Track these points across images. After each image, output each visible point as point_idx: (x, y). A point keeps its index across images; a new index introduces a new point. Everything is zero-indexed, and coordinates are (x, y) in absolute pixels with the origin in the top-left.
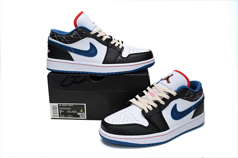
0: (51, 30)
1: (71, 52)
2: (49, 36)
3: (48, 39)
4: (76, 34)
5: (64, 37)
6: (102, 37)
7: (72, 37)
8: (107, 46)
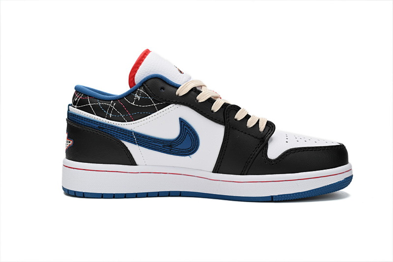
0: (75, 89)
1: (129, 141)
2: (71, 102)
3: (69, 110)
4: (143, 95)
5: (112, 105)
6: (211, 101)
7: (133, 104)
8: (224, 125)
